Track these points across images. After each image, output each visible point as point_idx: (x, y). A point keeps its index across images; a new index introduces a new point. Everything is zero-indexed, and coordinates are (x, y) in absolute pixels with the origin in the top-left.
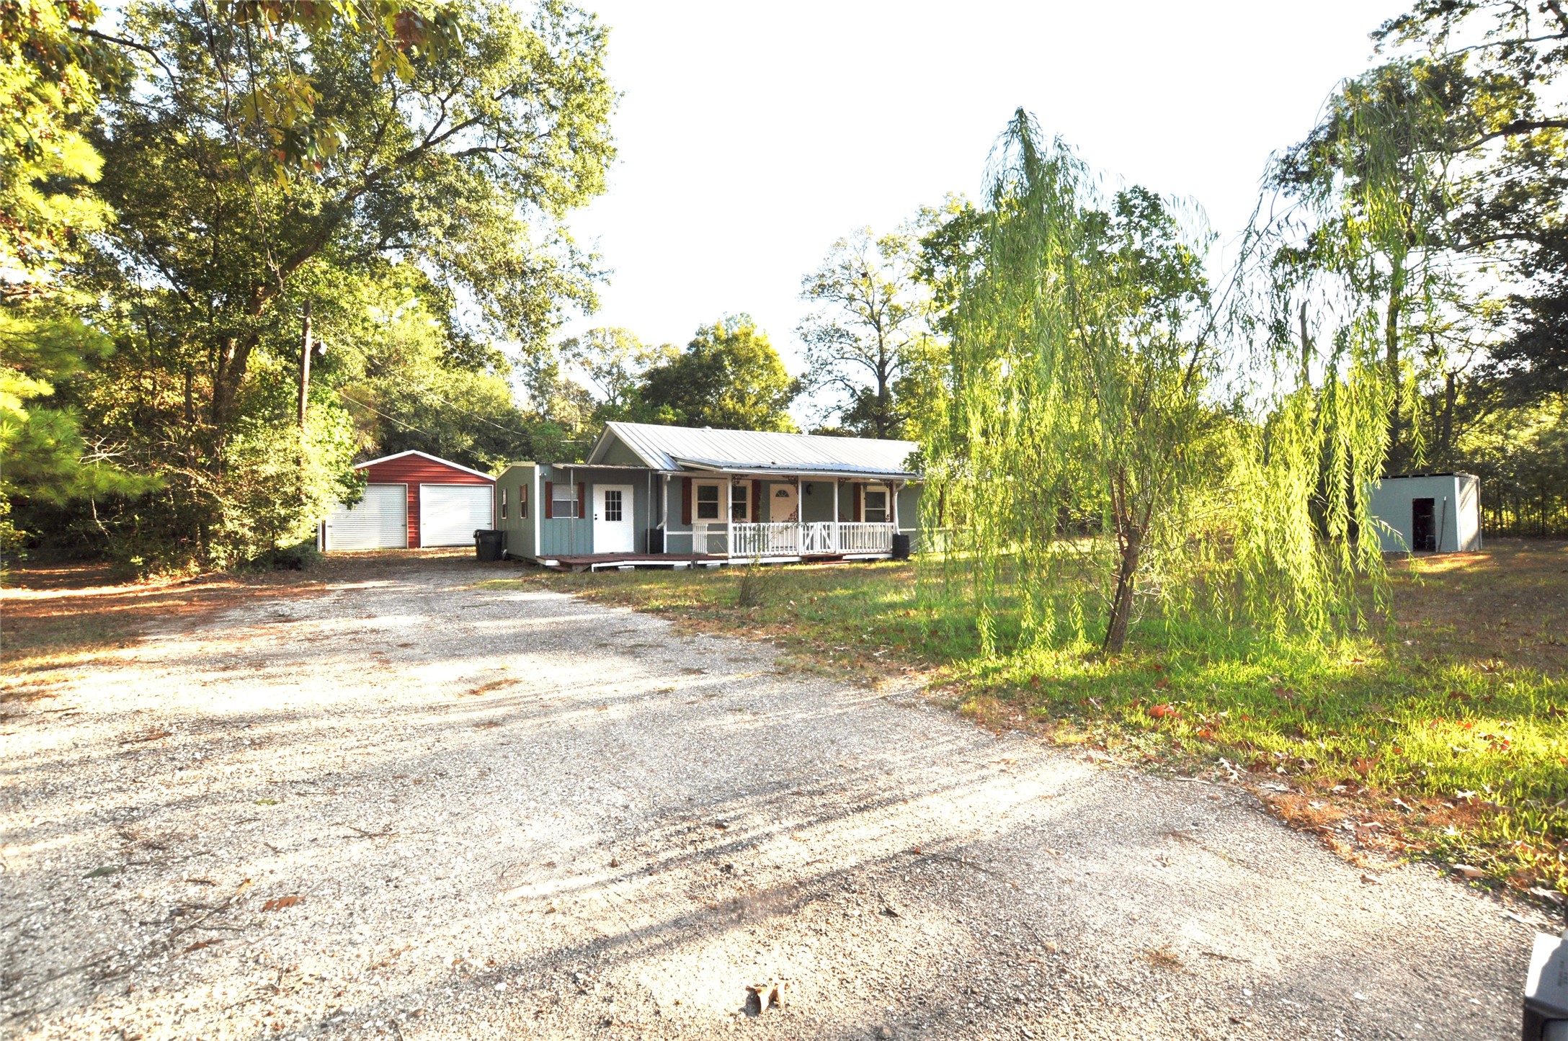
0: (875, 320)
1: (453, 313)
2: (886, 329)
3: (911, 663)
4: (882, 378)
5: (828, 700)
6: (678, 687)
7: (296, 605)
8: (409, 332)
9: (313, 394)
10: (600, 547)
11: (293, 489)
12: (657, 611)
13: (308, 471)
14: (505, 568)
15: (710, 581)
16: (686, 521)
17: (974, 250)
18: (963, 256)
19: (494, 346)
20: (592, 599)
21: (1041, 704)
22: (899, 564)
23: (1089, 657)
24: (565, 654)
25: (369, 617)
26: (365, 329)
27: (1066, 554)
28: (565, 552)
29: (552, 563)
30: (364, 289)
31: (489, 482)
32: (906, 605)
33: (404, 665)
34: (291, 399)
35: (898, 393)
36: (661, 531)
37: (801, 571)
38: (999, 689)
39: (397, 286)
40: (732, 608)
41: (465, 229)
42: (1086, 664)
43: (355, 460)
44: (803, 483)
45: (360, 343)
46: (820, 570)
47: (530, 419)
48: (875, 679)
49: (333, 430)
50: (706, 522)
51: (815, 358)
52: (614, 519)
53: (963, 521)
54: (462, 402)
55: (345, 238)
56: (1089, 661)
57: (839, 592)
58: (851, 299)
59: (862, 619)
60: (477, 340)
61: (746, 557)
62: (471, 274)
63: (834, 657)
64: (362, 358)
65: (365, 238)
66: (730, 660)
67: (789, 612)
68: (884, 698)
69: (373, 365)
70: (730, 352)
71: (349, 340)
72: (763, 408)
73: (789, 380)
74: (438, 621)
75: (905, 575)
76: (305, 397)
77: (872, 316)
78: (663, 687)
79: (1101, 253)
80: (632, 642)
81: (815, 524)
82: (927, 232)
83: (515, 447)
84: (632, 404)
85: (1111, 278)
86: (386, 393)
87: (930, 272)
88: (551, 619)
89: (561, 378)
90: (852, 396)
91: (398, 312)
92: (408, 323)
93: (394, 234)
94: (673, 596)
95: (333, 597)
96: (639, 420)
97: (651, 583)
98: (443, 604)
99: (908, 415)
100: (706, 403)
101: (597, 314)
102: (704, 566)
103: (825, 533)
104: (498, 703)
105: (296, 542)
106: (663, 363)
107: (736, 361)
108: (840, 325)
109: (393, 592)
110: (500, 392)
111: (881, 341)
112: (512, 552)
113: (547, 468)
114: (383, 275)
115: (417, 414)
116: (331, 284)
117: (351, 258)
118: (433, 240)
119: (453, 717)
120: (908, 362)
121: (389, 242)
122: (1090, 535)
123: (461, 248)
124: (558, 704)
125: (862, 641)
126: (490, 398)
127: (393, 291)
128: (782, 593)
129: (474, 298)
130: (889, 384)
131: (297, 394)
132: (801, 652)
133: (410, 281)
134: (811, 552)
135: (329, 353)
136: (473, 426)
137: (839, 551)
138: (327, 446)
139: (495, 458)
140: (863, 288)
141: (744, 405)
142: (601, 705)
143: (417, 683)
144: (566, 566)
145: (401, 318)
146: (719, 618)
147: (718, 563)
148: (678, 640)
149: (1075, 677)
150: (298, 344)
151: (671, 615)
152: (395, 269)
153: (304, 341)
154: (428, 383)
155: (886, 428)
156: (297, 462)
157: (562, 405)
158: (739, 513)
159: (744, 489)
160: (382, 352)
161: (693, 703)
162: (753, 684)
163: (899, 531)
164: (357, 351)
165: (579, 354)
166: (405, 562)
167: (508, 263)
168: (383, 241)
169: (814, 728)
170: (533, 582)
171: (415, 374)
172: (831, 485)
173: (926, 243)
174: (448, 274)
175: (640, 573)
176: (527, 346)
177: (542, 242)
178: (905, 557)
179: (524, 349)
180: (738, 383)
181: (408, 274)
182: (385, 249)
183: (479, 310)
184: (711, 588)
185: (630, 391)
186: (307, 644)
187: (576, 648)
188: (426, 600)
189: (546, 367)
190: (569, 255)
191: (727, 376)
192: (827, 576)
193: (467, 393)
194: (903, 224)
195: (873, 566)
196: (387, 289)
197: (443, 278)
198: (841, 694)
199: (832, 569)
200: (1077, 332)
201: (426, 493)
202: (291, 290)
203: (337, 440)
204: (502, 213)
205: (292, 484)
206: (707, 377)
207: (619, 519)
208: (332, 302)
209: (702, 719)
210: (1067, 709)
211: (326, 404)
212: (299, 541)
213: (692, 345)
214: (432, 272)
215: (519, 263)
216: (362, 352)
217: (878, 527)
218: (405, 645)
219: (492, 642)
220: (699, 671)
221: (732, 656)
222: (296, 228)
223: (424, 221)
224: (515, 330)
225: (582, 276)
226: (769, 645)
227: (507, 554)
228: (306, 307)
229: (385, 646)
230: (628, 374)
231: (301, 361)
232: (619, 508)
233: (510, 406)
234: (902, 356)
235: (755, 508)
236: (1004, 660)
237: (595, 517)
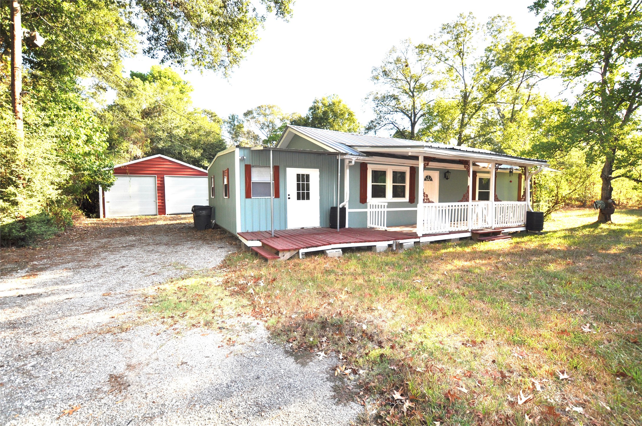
16: (363, 200)
29: (256, 244)
31: (207, 174)
36: (344, 208)
50: (377, 201)
52: (303, 199)
69: (146, 112)
70: (331, 111)
86: (151, 127)
103: (485, 211)
107: (335, 115)
111: (414, 103)
112: (218, 223)
113: (246, 151)
134: (476, 228)
137: (494, 227)
144: (270, 251)
147: (411, 242)
159: (403, 174)
163: (530, 208)
165: (254, 118)
193: (198, 130)
201: (168, 180)
207: (308, 198)
213: (311, 108)
227: (215, 224)
232: (308, 189)
235: (412, 189)
237: (288, 197)
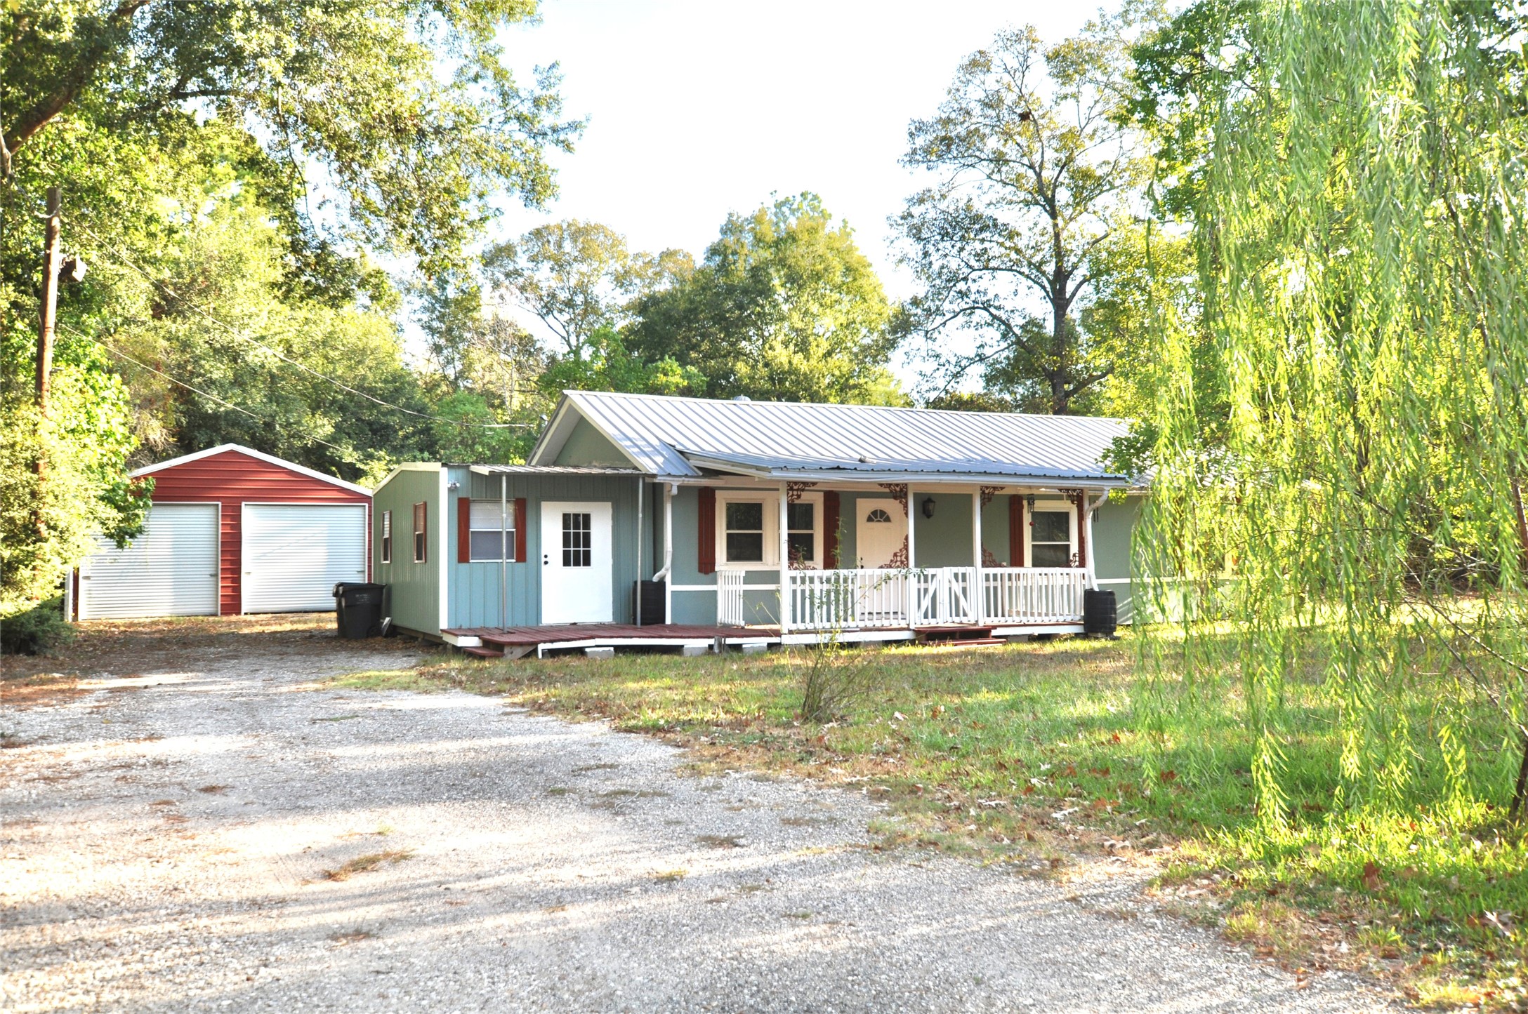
0: (1045, 197)
1: (300, 206)
2: (1068, 212)
3: (1126, 831)
4: (1060, 302)
5: (969, 901)
6: (692, 872)
7: (25, 717)
8: (225, 239)
9: (62, 349)
10: (552, 614)
11: (25, 513)
12: (654, 730)
13: (52, 480)
14: (387, 650)
15: (748, 675)
16: (707, 566)
17: (1232, 60)
18: (1209, 74)
19: (372, 261)
20: (538, 707)
21: (1387, 921)
22: (1096, 644)
23: (1482, 832)
24: (491, 806)
25: (151, 737)
26: (152, 235)
27: (1422, 626)
28: (492, 623)
29: (471, 642)
30: (150, 169)
31: (361, 498)
32: (1113, 723)
33: (209, 825)
34: (23, 358)
35: (1090, 329)
36: (662, 583)
37: (914, 657)
38: (1300, 889)
39: (205, 160)
40: (788, 725)
41: (321, 60)
42: (1477, 845)
43: (132, 463)
44: (916, 495)
45: (143, 260)
46: (950, 656)
47: (431, 387)
48: (1055, 863)
49: (95, 410)
50: (742, 568)
51: (936, 267)
52: (577, 564)
53: (1220, 565)
54: (316, 359)
55: (117, 78)
56: (1481, 838)
57: (985, 696)
58: (999, 160)
59: (1030, 749)
60: (343, 250)
61: (815, 632)
62: (332, 138)
63: (977, 819)
64: (145, 285)
65: (151, 78)
66: (787, 822)
67: (893, 733)
68: (1074, 900)
69: (165, 298)
70: (782, 263)
71: (125, 254)
72: (841, 361)
73: (890, 311)
74: (270, 745)
75: (1107, 666)
76: (49, 354)
77: (1041, 191)
78: (665, 870)
79: (1485, 54)
80: (609, 787)
81: (937, 571)
82: (1138, 33)
83: (406, 437)
84: (608, 358)
85: (1509, 100)
86: (185, 345)
87: (1149, 106)
88: (466, 744)
89: (486, 313)
90: (1004, 336)
91: (207, 204)
92: (224, 224)
93: (200, 71)
94: (683, 703)
95: (89, 703)
96: (620, 387)
97: (643, 678)
98: (278, 716)
99: (1111, 370)
100: (739, 354)
101: (549, 203)
102: (738, 648)
103: (958, 588)
104: (371, 897)
105: (28, 606)
106: (664, 286)
107: (793, 279)
108: (979, 207)
109: (193, 694)
110: (381, 340)
111: (1057, 236)
112: (398, 622)
113: (461, 473)
114: (182, 143)
115: (238, 382)
116: (92, 159)
117: (128, 116)
118: (266, 80)
119: (294, 921)
120: (1108, 272)
121: (192, 85)
122: (1474, 590)
123: (314, 93)
124: (478, 900)
125: (1030, 790)
126: (364, 350)
127: (198, 169)
128: (881, 697)
129: (337, 178)
130: (1074, 312)
131: (34, 350)
132: (916, 809)
133: (227, 151)
134: (932, 623)
135: (89, 277)
136: (334, 402)
137: (984, 621)
138: (86, 439)
139: (371, 457)
140: (1022, 141)
141: (807, 358)
142: (555, 900)
143: (231, 857)
144: (493, 648)
145: (212, 215)
146: (765, 744)
147: (763, 642)
148: (692, 782)
149: (1455, 870)
150: (36, 263)
151: (679, 738)
152: (203, 131)
153: (48, 257)
154: (257, 326)
155: (1068, 394)
156: (33, 466)
157: (487, 361)
158: (800, 549)
159: (809, 508)
160: (180, 275)
161: (718, 901)
162: (829, 867)
163: (1095, 584)
164: (137, 274)
165: (517, 273)
166: (213, 640)
167: (395, 118)
168: (182, 83)
169: (943, 955)
170: (434, 675)
171: (236, 312)
172: (969, 498)
173: (1141, 54)
174: (292, 138)
175: (623, 660)
176: (426, 259)
177: (449, 80)
178: (1108, 630)
179: (421, 266)
180: (796, 317)
181: (224, 139)
182: (184, 96)
183: (345, 200)
184: (751, 688)
185: (606, 336)
186: (41, 785)
187: (510, 797)
188: (250, 708)
189: (460, 296)
190: (499, 101)
191: (775, 305)
192: (963, 667)
193: (324, 343)
194: (1098, 21)
195: (1048, 648)
196: (188, 166)
197: (283, 145)
198: (993, 889)
199: (973, 654)
200: (1439, 205)
201: (251, 517)
202: (25, 172)
203: (101, 427)
204: (385, 33)
205: (24, 505)
206: (741, 307)
207: (587, 562)
208: (95, 190)
209: (736, 933)
210: (1441, 933)
211: (83, 366)
212: (34, 604)
213: (714, 251)
214: (264, 135)
215: (413, 117)
216: (146, 276)
217: (1057, 576)
218: (210, 790)
219: (363, 784)
220: (731, 842)
221: (790, 814)
222: (32, 63)
223: (251, 48)
224: (406, 234)
225: (521, 136)
226: (856, 795)
227: (391, 625)
228: (51, 197)
229: (176, 790)
230: (602, 306)
231: (41, 293)
232: (587, 543)
233: (398, 365)
234: (1096, 262)
235: (830, 543)
236: (1307, 833)
237: (543, 560)
